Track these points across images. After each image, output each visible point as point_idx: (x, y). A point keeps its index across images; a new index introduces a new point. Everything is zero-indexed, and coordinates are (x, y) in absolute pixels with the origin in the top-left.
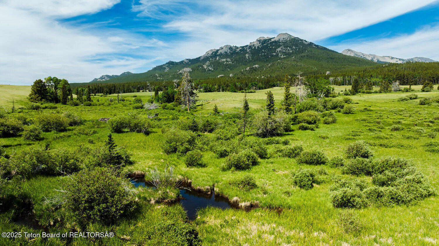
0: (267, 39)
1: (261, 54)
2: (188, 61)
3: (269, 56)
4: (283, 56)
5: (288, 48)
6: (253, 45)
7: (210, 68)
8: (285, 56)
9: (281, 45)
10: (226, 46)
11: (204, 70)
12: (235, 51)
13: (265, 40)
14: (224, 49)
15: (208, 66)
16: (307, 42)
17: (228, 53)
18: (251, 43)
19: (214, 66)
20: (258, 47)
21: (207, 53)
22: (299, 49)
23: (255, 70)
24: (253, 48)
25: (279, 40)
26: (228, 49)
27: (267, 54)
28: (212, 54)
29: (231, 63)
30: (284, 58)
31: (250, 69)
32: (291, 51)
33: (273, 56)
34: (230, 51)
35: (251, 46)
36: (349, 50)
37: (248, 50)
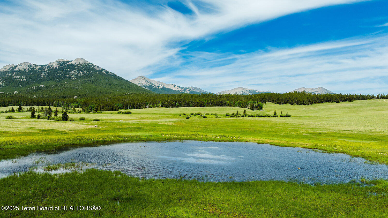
0: (66, 61)
1: (56, 75)
3: (62, 77)
4: (75, 78)
5: (81, 72)
6: (51, 65)
9: (75, 69)
10: (26, 63)
12: (34, 69)
13: (63, 62)
14: (23, 65)
16: (99, 68)
17: (26, 70)
18: (50, 63)
20: (56, 68)
24: (51, 68)
25: (76, 64)
26: (27, 66)
27: (62, 75)
28: (9, 69)
29: (25, 80)
30: (75, 80)
31: (35, 88)
32: (82, 75)
33: (66, 77)
34: (28, 68)
35: (50, 66)
36: (142, 77)
37: (46, 70)
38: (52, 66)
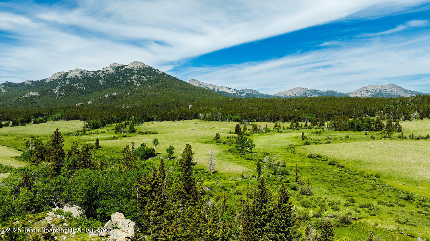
0: (120, 65)
2: (31, 83)
3: (124, 83)
4: (139, 84)
5: (143, 76)
6: (105, 70)
7: (62, 93)
8: (140, 84)
9: (136, 73)
10: (77, 70)
11: (55, 95)
12: (87, 75)
13: (118, 66)
14: (74, 72)
15: (59, 91)
16: (159, 71)
17: (79, 77)
18: (103, 68)
19: (65, 91)
20: (112, 73)
21: (54, 76)
22: (154, 78)
23: (114, 98)
24: (107, 74)
25: (133, 68)
26: (79, 73)
27: (122, 81)
28: (60, 77)
29: (84, 88)
30: (140, 86)
31: (109, 96)
32: (146, 80)
33: (128, 83)
34: (81, 75)
35: (104, 72)
36: (194, 80)
37: (101, 76)
38: (107, 72)
